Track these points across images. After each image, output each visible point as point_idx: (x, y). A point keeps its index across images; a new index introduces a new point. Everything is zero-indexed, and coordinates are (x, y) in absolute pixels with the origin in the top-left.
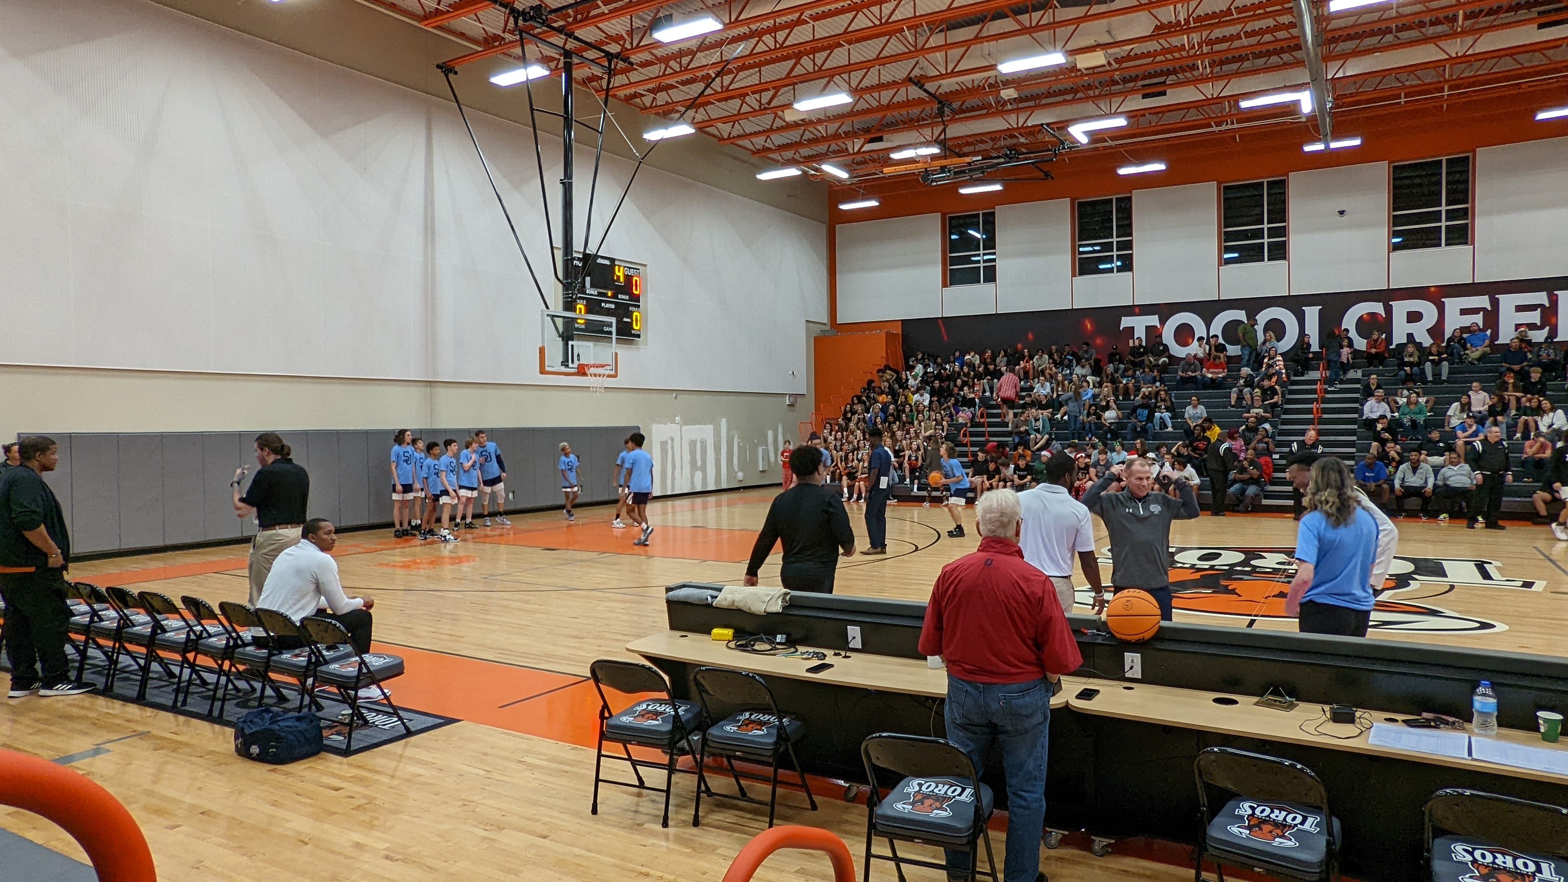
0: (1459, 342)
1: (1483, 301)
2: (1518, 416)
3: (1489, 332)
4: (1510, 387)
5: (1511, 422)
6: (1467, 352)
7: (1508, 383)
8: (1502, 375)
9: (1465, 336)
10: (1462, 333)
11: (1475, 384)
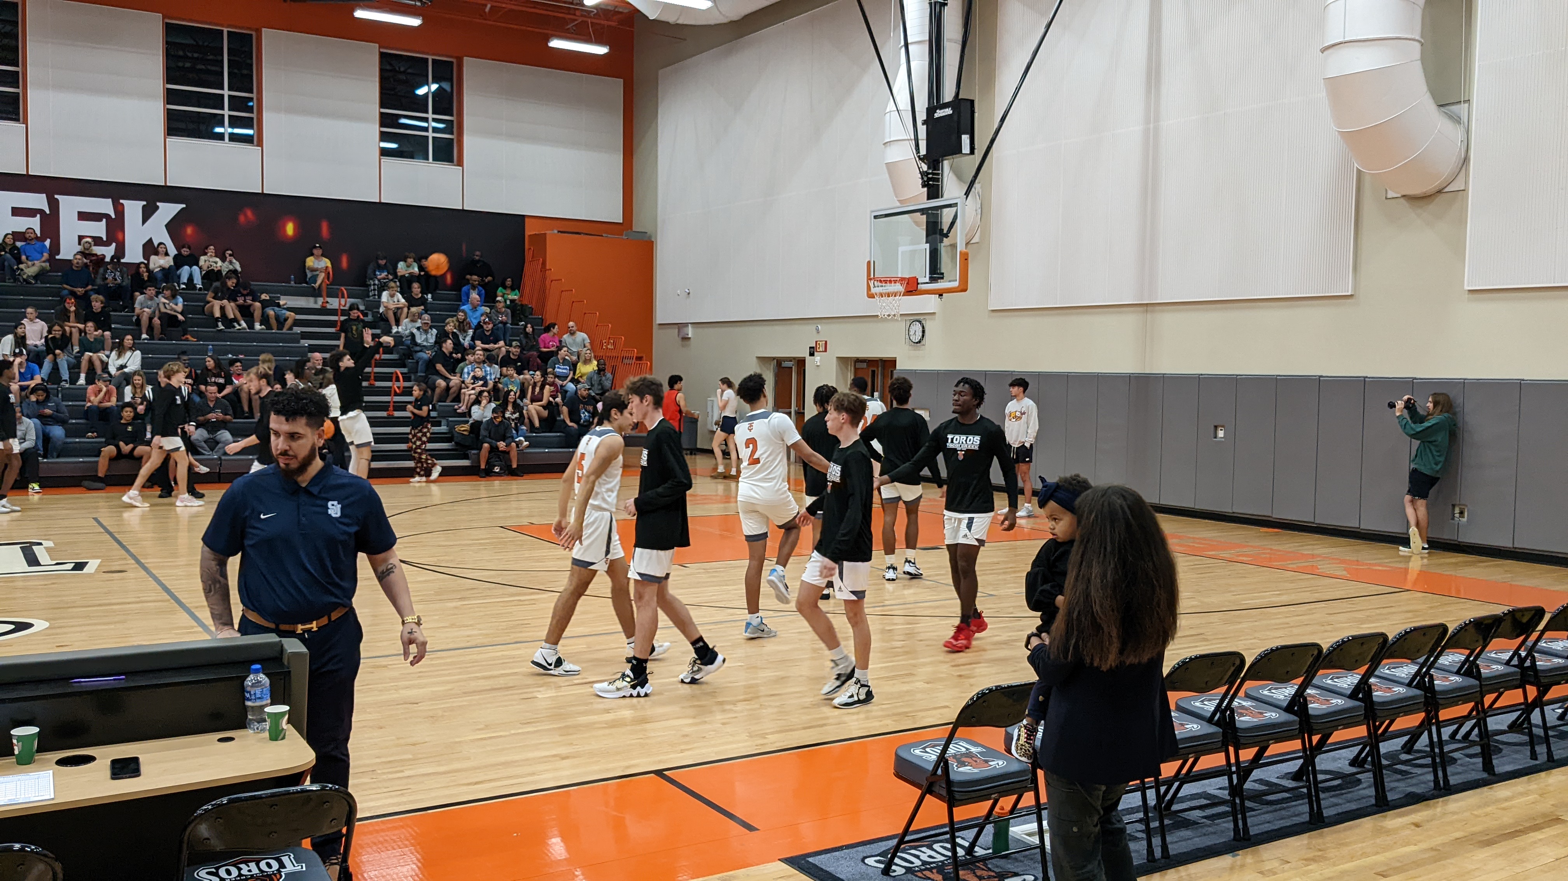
0: (11, 252)
1: (38, 201)
2: (81, 353)
3: (47, 243)
4: (72, 316)
5: (73, 361)
6: (21, 266)
7: (70, 312)
8: (63, 300)
9: (19, 244)
10: (15, 240)
11: (29, 310)
